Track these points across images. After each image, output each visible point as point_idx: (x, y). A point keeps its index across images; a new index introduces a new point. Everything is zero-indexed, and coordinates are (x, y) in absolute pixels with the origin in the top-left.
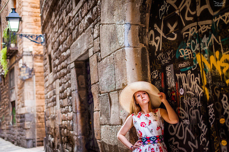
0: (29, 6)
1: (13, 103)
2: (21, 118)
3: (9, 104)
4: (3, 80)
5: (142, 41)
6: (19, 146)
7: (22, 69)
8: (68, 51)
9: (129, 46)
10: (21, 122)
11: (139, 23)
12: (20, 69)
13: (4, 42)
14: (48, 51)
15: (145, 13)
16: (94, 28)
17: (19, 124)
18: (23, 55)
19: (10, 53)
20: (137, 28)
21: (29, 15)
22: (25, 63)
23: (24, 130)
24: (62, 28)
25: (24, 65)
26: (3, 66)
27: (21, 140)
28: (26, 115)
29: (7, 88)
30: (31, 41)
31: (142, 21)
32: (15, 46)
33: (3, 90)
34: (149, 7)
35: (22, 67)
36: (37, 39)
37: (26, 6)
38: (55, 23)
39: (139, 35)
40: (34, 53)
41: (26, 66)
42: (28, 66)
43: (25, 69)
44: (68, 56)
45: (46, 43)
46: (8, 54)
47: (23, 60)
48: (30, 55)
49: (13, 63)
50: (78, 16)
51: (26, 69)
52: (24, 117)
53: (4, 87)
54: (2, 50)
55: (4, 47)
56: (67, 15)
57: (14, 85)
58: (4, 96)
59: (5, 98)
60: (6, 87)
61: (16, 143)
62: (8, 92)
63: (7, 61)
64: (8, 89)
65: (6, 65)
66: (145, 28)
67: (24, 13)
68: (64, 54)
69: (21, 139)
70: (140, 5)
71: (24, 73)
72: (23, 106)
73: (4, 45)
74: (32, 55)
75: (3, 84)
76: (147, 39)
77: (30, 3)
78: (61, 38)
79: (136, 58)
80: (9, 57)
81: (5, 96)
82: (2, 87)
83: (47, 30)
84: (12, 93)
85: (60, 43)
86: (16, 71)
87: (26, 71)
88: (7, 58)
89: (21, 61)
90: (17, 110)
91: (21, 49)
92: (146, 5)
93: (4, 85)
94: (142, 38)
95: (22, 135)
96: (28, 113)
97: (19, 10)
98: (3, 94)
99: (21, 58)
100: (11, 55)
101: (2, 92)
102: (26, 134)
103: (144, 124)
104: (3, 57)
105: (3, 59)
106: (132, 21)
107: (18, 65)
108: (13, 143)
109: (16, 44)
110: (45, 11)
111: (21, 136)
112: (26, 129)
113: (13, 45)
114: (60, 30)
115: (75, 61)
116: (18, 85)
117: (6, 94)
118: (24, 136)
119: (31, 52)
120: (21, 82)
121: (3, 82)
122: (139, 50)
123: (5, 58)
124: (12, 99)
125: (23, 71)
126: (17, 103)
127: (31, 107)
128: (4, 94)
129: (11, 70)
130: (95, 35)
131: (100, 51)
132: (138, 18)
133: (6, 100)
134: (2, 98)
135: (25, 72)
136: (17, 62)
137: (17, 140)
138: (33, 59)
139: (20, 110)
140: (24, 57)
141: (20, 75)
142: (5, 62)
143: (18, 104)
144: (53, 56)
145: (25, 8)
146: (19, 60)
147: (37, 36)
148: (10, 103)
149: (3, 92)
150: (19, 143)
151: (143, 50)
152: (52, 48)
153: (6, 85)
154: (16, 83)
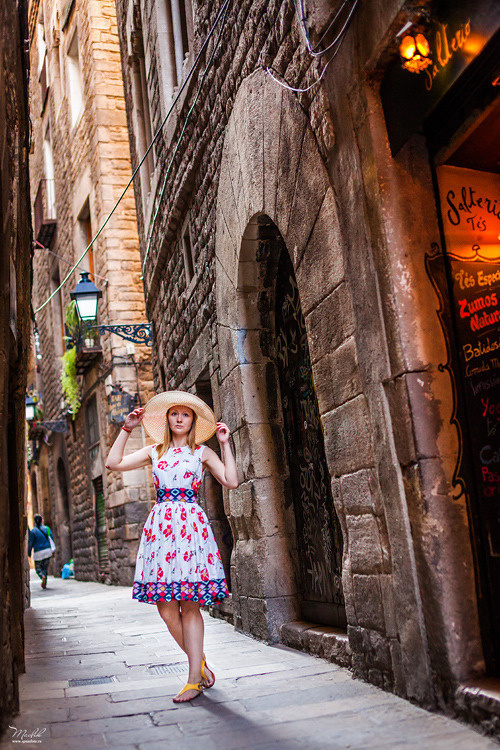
0: (122, 247)
1: (98, 482)
2: (117, 516)
3: (89, 486)
4: (71, 426)
5: (266, 353)
6: (117, 585)
7: (113, 399)
8: (186, 363)
9: (246, 362)
10: (118, 525)
11: (260, 327)
12: (108, 398)
13: (68, 334)
14: (158, 359)
15: (268, 312)
16: (211, 327)
17: (114, 531)
18: (113, 366)
19: (85, 361)
20: (257, 334)
21: (122, 268)
22: (118, 383)
23: (126, 545)
24: (175, 315)
25: (118, 388)
26: (69, 393)
27: (119, 571)
28: (127, 508)
29: (82, 446)
30: (124, 338)
31: (264, 322)
32: (95, 344)
33: (72, 452)
34: (272, 302)
35: (113, 393)
36: (135, 334)
37: (115, 248)
38: (165, 302)
39: (261, 345)
40: (137, 358)
41: (121, 390)
42: (125, 389)
43: (118, 398)
44: (187, 371)
45: (155, 341)
46: (81, 364)
47: (114, 378)
48: (129, 364)
49: (92, 384)
50: (193, 302)
51: (123, 398)
52: (123, 513)
53: (75, 444)
54: (66, 354)
55: (70, 347)
56: (179, 295)
57: (97, 438)
58: (75, 467)
59: (79, 473)
60: (79, 446)
61: (109, 580)
62: (84, 458)
63: (79, 381)
64: (83, 450)
65: (76, 391)
66: (271, 332)
67: (111, 265)
68: (182, 368)
69: (119, 567)
70: (257, 301)
71: (117, 408)
72: (120, 488)
73: (70, 341)
74: (134, 362)
75: (71, 438)
76: (274, 350)
77: (122, 240)
78: (176, 336)
79: (257, 380)
80: (81, 371)
81: (78, 468)
82: (69, 445)
83: (155, 314)
84: (94, 457)
85: (175, 346)
86: (100, 403)
87: (122, 402)
88: (78, 374)
89: (109, 380)
90: (108, 498)
91: (109, 350)
92: (267, 300)
93: (75, 440)
94: (267, 348)
95: (122, 557)
96: (132, 503)
97: (98, 256)
98: (73, 464)
99: (110, 371)
100: (86, 364)
101: (70, 458)
102: (129, 553)
103: (164, 465)
104: (68, 372)
105: (67, 376)
106: (247, 325)
107: (104, 389)
108: (103, 581)
109: (96, 340)
110: (149, 274)
111: (118, 560)
112: (130, 541)
113: (89, 343)
114: (173, 321)
115: (196, 383)
116: (106, 438)
117: (79, 463)
118: (126, 559)
119: (132, 356)
120: (112, 430)
121: (71, 432)
122: (263, 366)
123: (73, 374)
124: (96, 473)
125: (116, 402)
126: (106, 480)
127: (139, 488)
128: (75, 461)
129: (88, 403)
130: (214, 341)
131: (219, 367)
132: (256, 321)
133: (80, 477)
134: (71, 475)
135: (119, 404)
136: (101, 381)
137: (112, 570)
138: (137, 374)
139: (114, 497)
140: (117, 370)
141: (108, 413)
142: (72, 383)
143: (110, 484)
144: (167, 371)
145: (112, 254)
146: (106, 376)
147: (135, 326)
148: (92, 484)
149: (74, 458)
150: (116, 576)
151: (269, 366)
152: (165, 354)
153: (80, 440)
154: (101, 433)
